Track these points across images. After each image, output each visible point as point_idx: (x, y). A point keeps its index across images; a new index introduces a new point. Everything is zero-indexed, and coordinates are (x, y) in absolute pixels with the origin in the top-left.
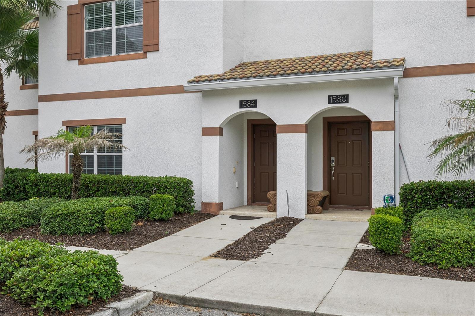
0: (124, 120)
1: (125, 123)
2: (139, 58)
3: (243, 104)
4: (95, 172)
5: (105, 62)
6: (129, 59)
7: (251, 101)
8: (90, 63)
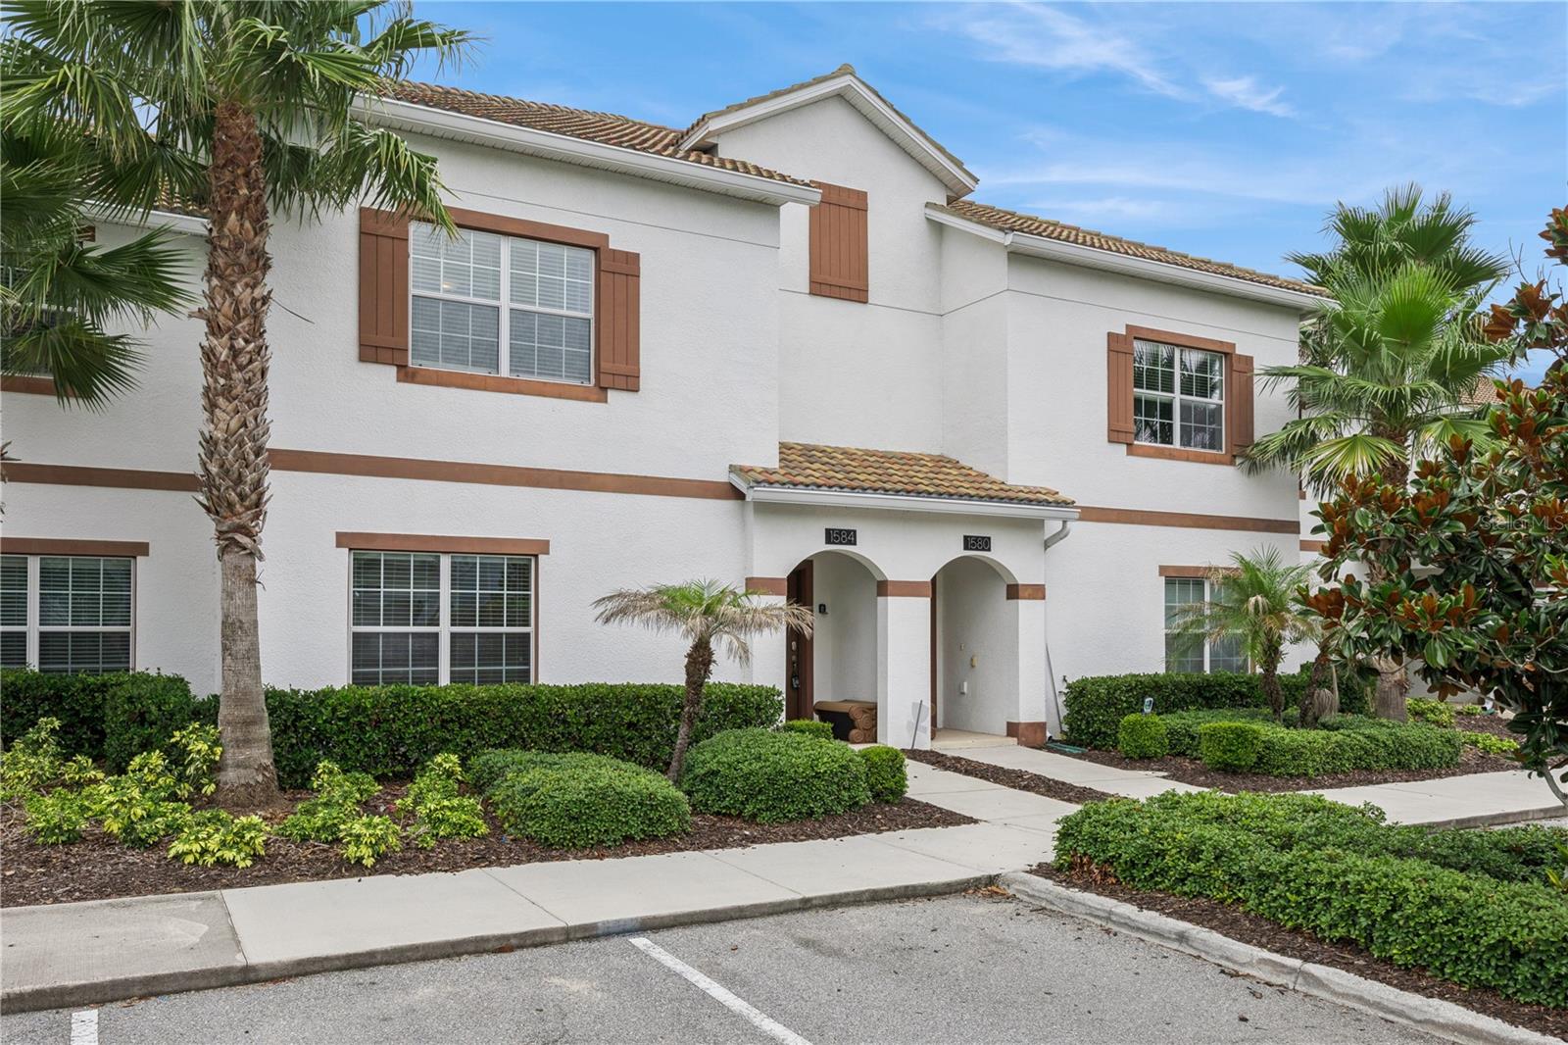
0: (544, 546)
1: (548, 553)
2: (587, 399)
3: (832, 536)
4: (444, 680)
5: (485, 389)
6: (560, 397)
7: (849, 532)
8: (439, 384)
